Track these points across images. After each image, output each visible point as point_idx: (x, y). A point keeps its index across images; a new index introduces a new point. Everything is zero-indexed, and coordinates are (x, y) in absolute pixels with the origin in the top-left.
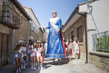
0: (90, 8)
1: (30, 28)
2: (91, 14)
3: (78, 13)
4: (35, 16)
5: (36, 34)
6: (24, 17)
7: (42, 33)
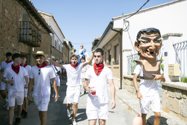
0: (127, 24)
1: (51, 43)
2: (127, 31)
3: (112, 29)
4: (57, 25)
5: (59, 51)
6: (43, 30)
7: (67, 50)
